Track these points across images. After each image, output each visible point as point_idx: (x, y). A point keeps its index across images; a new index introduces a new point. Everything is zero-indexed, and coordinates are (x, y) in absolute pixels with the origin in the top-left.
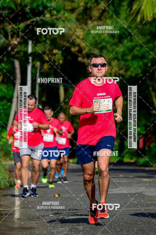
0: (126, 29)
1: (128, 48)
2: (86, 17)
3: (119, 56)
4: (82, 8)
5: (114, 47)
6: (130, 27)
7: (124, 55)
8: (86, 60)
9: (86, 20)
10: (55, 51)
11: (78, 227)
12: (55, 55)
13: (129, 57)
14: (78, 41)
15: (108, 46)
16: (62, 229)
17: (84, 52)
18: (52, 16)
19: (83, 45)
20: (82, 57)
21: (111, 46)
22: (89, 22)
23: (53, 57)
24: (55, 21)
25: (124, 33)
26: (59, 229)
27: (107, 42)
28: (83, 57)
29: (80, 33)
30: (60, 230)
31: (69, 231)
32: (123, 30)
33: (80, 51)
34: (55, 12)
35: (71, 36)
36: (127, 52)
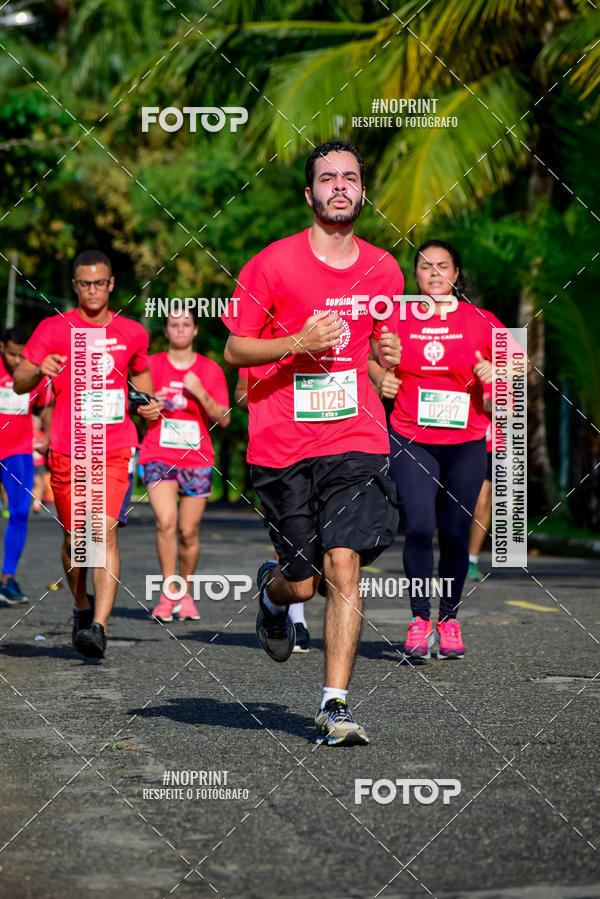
0: (233, 174)
1: (236, 220)
2: (133, 140)
3: (215, 240)
4: (124, 119)
5: (202, 217)
6: (243, 168)
7: (226, 236)
8: (131, 247)
9: (135, 148)
10: (57, 225)
11: (106, 670)
12: (56, 234)
13: (238, 243)
14: (114, 200)
15: (188, 216)
16: (66, 673)
17: (129, 227)
18: (50, 137)
19: (125, 208)
20: (122, 238)
21: (195, 214)
22: (142, 152)
23: (52, 240)
24: (58, 150)
25: (228, 184)
26: (58, 673)
27: (186, 206)
28: (126, 240)
29: (119, 178)
30: (62, 678)
31: (85, 679)
32: (226, 176)
33: (119, 224)
34: (56, 129)
35: (95, 189)
36: (233, 228)
